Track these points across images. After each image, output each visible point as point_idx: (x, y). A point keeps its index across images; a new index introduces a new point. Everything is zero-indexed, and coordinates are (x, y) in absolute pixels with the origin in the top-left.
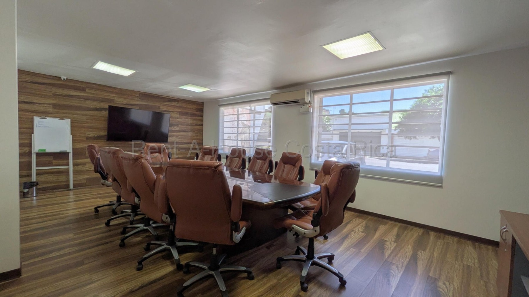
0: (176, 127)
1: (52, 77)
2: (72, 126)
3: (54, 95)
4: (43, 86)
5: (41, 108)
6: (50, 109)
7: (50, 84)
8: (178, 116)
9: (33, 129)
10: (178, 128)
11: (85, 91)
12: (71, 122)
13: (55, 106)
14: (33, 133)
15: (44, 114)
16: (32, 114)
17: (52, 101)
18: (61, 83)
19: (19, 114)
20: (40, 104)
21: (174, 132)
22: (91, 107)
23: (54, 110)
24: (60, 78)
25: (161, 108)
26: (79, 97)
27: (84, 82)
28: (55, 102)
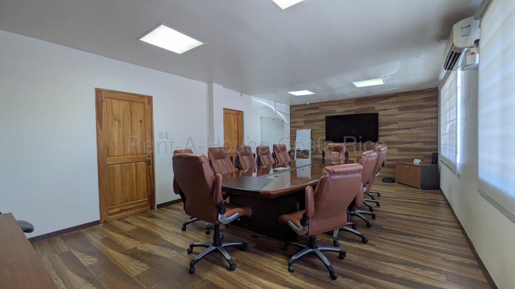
0: (395, 125)
1: (303, 105)
2: (311, 134)
3: (305, 115)
4: (300, 111)
5: (299, 124)
6: (303, 124)
7: (303, 109)
9: (295, 137)
10: (398, 126)
11: (318, 108)
12: (311, 131)
13: (305, 122)
14: (296, 139)
15: (301, 127)
16: (296, 128)
17: (304, 120)
18: (307, 107)
19: (290, 129)
20: (299, 122)
21: (392, 131)
22: (322, 119)
23: (305, 124)
24: (306, 104)
26: (316, 114)
27: (318, 103)
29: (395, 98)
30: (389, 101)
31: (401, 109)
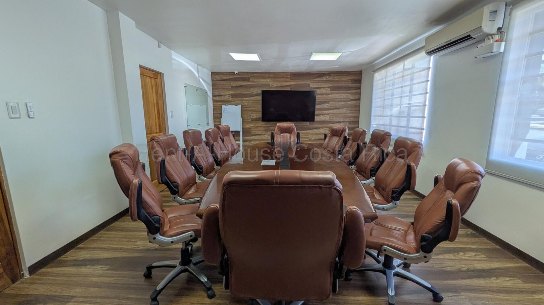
0: (327, 104)
1: (230, 74)
2: (242, 111)
3: (232, 87)
4: (226, 82)
5: (225, 98)
6: (230, 99)
7: (230, 79)
8: (329, 92)
9: (221, 114)
10: (329, 106)
11: (250, 80)
12: (242, 107)
13: (233, 96)
14: (222, 117)
15: (227, 102)
16: (220, 103)
17: (231, 93)
18: (235, 77)
19: (213, 104)
20: (225, 95)
21: (324, 111)
22: (254, 93)
23: (232, 99)
24: (234, 73)
25: (311, 85)
26: (246, 86)
27: (249, 73)
28: (232, 93)
29: (328, 77)
30: (323, 80)
31: (333, 89)
